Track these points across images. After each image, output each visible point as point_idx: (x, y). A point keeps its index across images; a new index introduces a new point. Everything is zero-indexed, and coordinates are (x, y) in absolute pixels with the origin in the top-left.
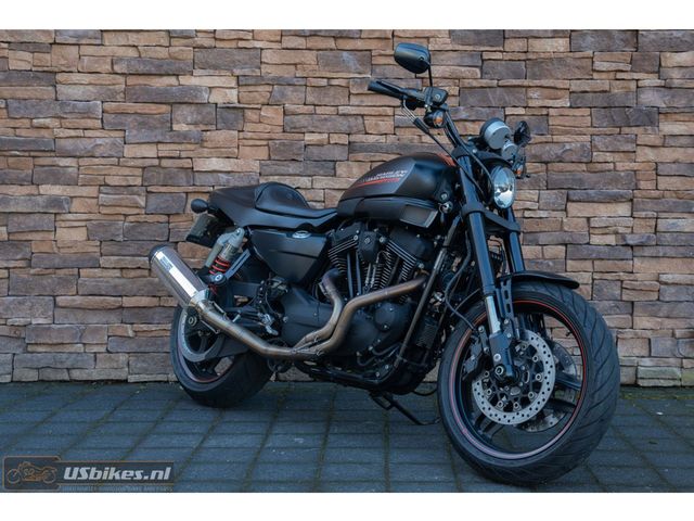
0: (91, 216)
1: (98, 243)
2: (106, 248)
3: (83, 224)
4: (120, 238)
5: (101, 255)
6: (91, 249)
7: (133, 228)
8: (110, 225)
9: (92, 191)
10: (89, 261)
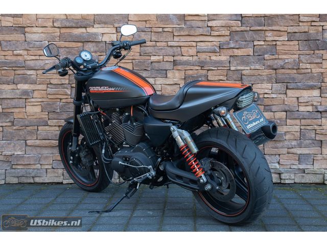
0: (44, 100)
1: (47, 113)
2: (51, 116)
3: (40, 103)
4: (58, 111)
5: (49, 119)
6: (43, 116)
7: (65, 105)
8: (53, 104)
9: (44, 87)
10: (43, 122)
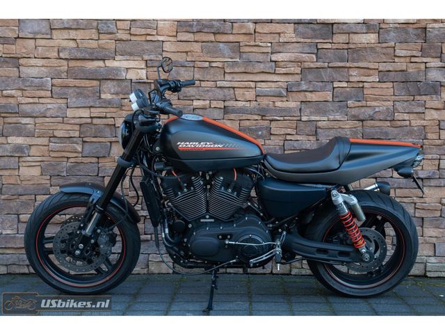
0: (44, 159)
1: (49, 178)
2: (54, 181)
3: (39, 164)
4: (65, 174)
5: (51, 186)
6: (44, 182)
7: (73, 166)
8: (58, 165)
9: (44, 141)
10: (43, 190)
